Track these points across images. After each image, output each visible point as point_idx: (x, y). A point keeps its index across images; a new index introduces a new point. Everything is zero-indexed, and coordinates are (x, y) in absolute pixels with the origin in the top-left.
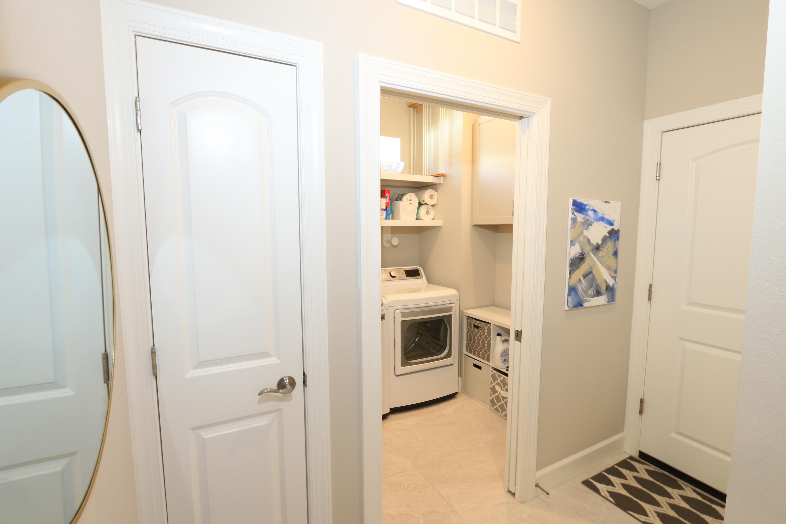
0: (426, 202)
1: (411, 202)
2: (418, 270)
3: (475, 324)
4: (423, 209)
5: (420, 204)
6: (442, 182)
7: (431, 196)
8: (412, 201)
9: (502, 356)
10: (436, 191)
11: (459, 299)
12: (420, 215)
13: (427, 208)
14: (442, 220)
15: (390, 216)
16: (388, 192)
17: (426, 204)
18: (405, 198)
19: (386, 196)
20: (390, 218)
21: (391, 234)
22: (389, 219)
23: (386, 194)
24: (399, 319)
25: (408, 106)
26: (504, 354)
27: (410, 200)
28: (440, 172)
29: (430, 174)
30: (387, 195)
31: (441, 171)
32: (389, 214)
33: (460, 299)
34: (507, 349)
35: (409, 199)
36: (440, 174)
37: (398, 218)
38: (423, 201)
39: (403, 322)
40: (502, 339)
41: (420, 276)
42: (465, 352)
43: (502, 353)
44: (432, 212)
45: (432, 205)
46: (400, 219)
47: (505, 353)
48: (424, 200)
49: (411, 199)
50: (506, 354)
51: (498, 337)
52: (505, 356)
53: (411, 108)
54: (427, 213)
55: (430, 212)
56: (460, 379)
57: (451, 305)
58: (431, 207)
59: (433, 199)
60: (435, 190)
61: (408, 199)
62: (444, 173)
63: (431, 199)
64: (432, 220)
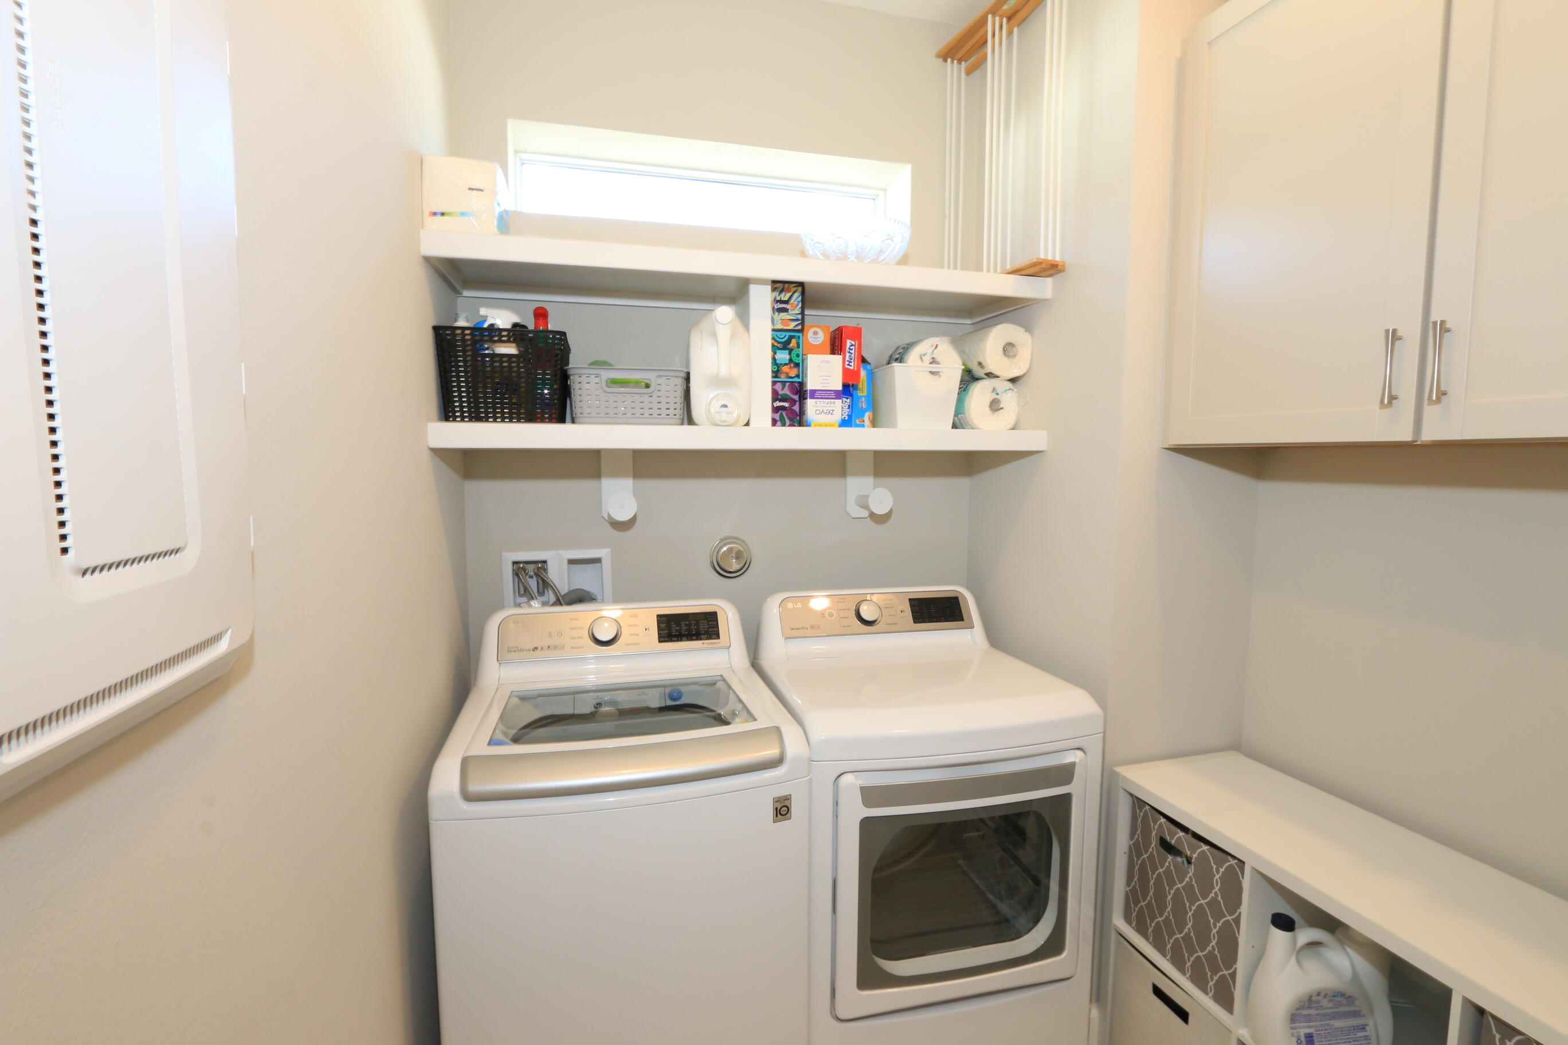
0: (991, 366)
1: (934, 368)
2: (956, 599)
3: (1168, 839)
4: (980, 394)
5: (969, 378)
6: (1048, 294)
7: (1009, 349)
8: (938, 364)
9: (1294, 1018)
10: (1028, 329)
11: (1101, 729)
12: (966, 414)
13: (994, 389)
14: (1045, 432)
15: (867, 416)
16: (857, 333)
17: (990, 375)
18: (913, 356)
19: (848, 346)
20: (867, 422)
21: (874, 477)
22: (863, 426)
23: (849, 342)
24: (855, 812)
25: (938, 56)
26: (1305, 1012)
27: (934, 361)
28: (1042, 256)
29: (1008, 267)
30: (852, 345)
31: (1048, 251)
32: (864, 411)
33: (1104, 733)
34: (1319, 994)
35: (927, 359)
36: (1041, 263)
37: (892, 424)
38: (980, 364)
39: (867, 824)
40: (1294, 941)
41: (962, 620)
42: (1119, 922)
43: (1298, 1009)
44: (1010, 400)
45: (1013, 380)
46: (896, 427)
47: (1310, 1008)
48: (984, 363)
49: (938, 359)
50: (1313, 1012)
51: (1279, 936)
52: (1308, 1018)
53: (949, 60)
54: (995, 406)
55: (1002, 401)
56: (1095, 1013)
57: (1069, 758)
58: (1009, 385)
59: (1015, 356)
60: (1023, 327)
61: (924, 358)
62: (1058, 259)
63: (1008, 357)
64: (1012, 429)
